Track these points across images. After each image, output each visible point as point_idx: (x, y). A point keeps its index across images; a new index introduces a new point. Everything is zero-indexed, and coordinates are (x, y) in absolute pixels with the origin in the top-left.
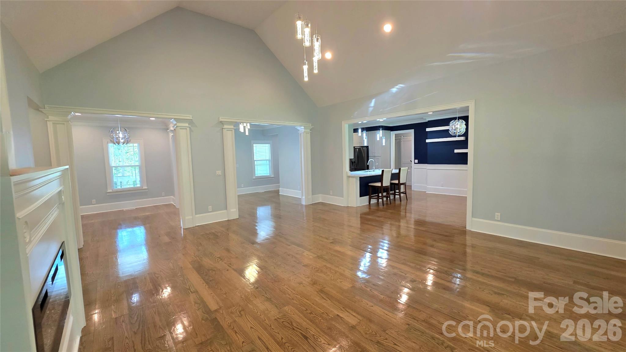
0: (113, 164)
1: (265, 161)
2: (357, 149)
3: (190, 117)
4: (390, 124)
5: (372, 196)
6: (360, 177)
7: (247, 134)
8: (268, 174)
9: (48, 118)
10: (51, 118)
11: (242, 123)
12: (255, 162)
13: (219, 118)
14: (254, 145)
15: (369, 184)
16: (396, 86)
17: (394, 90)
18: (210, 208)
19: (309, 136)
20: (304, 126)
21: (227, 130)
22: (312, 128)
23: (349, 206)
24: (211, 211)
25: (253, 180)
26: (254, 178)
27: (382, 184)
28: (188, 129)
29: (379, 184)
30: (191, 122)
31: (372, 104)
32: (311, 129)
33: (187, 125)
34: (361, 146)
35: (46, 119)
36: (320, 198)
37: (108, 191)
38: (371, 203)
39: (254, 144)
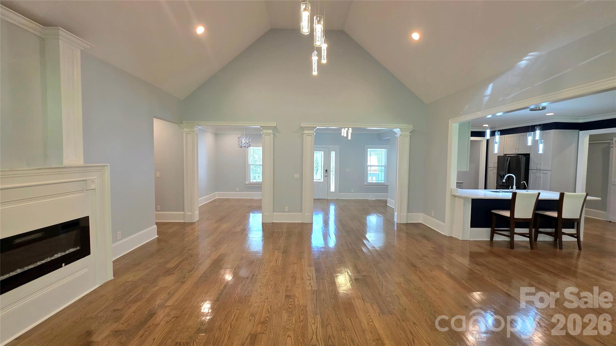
0: (250, 163)
1: (380, 167)
2: (509, 158)
3: (274, 124)
4: (579, 119)
5: (495, 229)
6: (472, 199)
7: (349, 138)
8: (383, 182)
9: (184, 130)
10: (185, 130)
11: (344, 128)
12: (369, 168)
13: (300, 124)
14: (369, 150)
15: (492, 211)
16: (526, 56)
17: (523, 63)
18: (286, 208)
19: (407, 140)
20: (400, 129)
21: (307, 135)
22: (413, 130)
23: (453, 236)
24: (287, 211)
25: (364, 186)
26: (365, 184)
27: (512, 213)
28: (272, 135)
29: (507, 214)
30: (275, 129)
31: (489, 91)
32: (411, 131)
33: (271, 131)
34: (517, 153)
35: (182, 131)
36: (419, 218)
37: (246, 183)
38: (494, 239)
39: (368, 148)
